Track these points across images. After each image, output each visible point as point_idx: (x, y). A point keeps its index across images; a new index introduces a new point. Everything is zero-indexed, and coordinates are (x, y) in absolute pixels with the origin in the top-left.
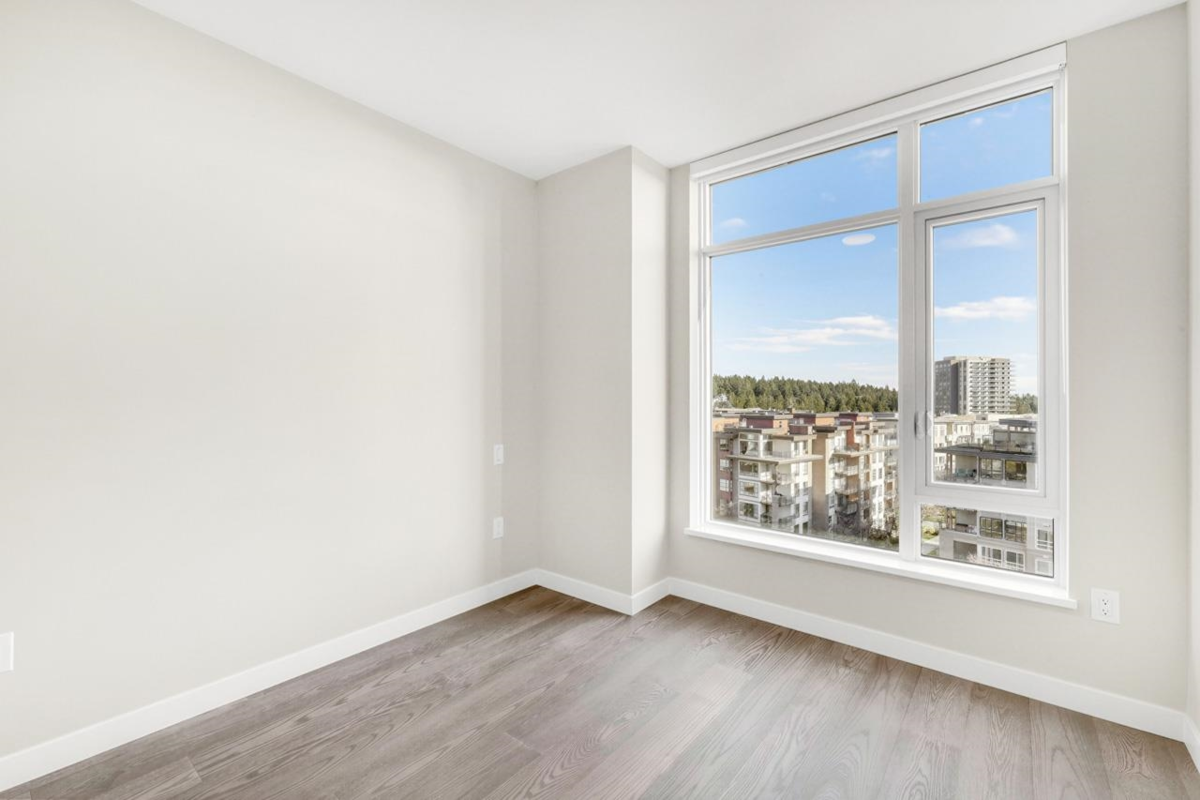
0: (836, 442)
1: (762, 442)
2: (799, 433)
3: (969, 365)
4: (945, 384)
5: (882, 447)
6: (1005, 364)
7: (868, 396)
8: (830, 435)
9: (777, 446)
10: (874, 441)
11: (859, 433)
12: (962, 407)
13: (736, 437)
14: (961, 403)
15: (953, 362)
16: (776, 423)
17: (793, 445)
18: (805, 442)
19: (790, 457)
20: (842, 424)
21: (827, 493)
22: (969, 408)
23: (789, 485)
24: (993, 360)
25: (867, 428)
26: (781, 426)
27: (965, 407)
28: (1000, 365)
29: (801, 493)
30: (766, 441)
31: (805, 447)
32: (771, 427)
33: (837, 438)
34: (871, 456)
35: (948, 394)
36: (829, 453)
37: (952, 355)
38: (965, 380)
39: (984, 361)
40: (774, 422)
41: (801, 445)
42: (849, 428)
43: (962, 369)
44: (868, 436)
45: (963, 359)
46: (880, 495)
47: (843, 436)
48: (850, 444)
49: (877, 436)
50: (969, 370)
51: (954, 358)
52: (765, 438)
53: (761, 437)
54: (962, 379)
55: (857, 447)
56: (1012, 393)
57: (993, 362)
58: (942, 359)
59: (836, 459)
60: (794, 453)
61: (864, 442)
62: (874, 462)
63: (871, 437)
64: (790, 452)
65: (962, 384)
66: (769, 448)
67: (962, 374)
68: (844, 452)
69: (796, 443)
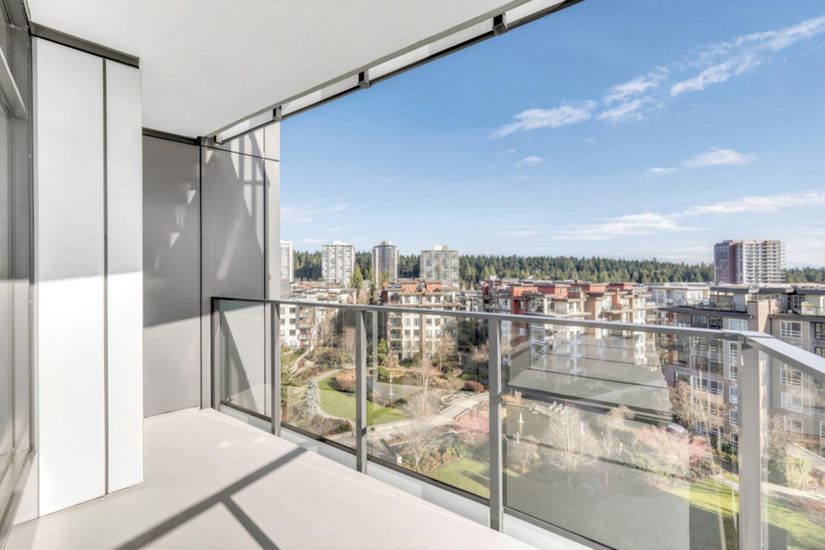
0: (603, 304)
1: (546, 303)
2: (574, 297)
3: (744, 247)
4: (724, 261)
5: (643, 307)
6: (776, 244)
7: (665, 271)
8: (597, 298)
9: (558, 306)
10: (636, 303)
11: (623, 297)
12: (739, 278)
13: (530, 299)
14: (739, 274)
15: (731, 244)
16: (557, 291)
17: (568, 305)
18: (578, 303)
19: (566, 313)
20: (609, 291)
21: (596, 338)
22: (745, 279)
23: (566, 332)
24: (766, 242)
25: (631, 294)
26: (561, 291)
27: (741, 278)
28: (772, 246)
29: (575, 338)
30: (550, 302)
31: (578, 307)
32: (553, 292)
33: (604, 302)
34: (634, 313)
35: (728, 268)
36: (598, 312)
37: (729, 239)
38: (741, 258)
39: (758, 242)
40: (556, 289)
41: (575, 305)
42: (614, 293)
43: (739, 249)
44: (631, 299)
45: (740, 242)
46: (642, 341)
47: (609, 299)
48: (615, 305)
49: (639, 300)
50: (744, 250)
51: (732, 241)
52: (548, 301)
53: (545, 300)
54: (739, 257)
55: (620, 307)
56: (782, 267)
57: (765, 244)
58: (721, 242)
59: (604, 316)
60: (568, 311)
61: (628, 303)
62: (637, 318)
63: (634, 300)
64: (566, 310)
65: (739, 260)
66: (552, 307)
67: (739, 253)
68: (609, 310)
69: (571, 303)
